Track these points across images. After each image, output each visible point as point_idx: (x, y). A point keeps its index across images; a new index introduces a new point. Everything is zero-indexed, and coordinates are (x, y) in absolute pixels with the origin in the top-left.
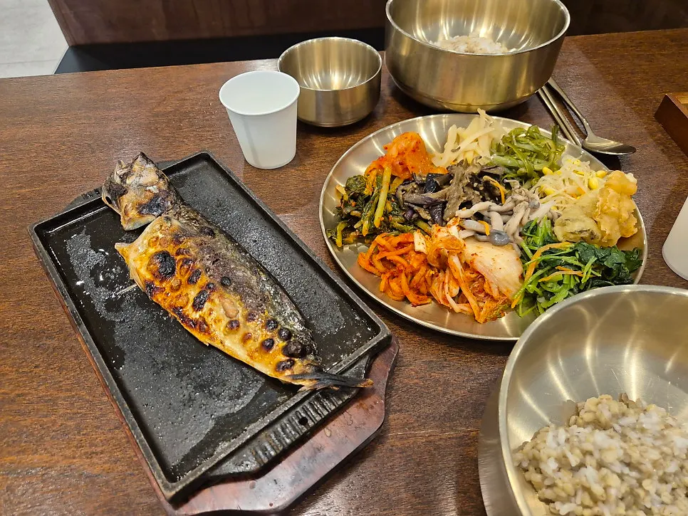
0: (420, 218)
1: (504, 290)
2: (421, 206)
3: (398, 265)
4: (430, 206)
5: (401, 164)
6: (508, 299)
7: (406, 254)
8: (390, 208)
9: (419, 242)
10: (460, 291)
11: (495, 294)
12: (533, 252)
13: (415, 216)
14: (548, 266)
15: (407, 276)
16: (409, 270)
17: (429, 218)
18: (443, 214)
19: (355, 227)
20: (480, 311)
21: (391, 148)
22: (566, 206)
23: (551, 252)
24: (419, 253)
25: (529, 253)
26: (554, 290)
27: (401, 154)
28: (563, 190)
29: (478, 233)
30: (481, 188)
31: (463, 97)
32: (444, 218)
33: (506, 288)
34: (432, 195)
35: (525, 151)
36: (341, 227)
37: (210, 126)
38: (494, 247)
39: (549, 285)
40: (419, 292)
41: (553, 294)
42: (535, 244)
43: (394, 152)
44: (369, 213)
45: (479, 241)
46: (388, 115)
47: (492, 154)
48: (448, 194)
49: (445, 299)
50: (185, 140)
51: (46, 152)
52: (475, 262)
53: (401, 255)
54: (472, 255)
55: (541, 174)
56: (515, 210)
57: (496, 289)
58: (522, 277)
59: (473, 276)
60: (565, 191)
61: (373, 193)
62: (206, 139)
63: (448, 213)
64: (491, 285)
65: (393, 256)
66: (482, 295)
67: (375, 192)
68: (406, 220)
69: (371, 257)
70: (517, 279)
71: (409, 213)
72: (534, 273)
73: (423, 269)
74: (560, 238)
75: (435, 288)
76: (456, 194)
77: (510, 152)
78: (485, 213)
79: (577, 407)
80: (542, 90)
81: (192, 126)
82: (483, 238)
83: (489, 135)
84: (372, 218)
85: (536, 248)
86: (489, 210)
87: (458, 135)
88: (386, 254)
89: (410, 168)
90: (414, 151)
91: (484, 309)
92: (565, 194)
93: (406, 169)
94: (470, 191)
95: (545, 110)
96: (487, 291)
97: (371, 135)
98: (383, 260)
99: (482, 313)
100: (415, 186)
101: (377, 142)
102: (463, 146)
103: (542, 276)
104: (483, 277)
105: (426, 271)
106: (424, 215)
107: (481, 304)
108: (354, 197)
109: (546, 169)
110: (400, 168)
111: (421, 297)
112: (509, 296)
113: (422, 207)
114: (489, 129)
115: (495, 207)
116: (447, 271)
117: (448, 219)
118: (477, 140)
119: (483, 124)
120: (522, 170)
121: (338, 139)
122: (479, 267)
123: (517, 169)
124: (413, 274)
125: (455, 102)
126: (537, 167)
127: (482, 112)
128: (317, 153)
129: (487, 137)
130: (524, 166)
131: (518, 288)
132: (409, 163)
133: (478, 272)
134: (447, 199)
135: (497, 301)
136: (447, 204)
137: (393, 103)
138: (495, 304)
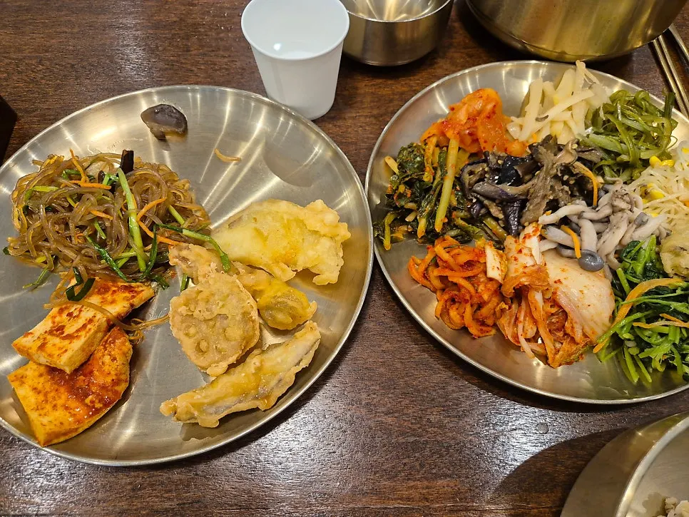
0: (489, 214)
1: (589, 332)
2: (492, 199)
3: (463, 291)
4: (504, 202)
5: (470, 134)
6: (591, 342)
7: (474, 277)
8: (455, 203)
9: (493, 265)
10: (537, 332)
11: (578, 336)
12: (633, 285)
13: (483, 211)
14: (652, 312)
15: (472, 306)
16: (476, 300)
17: (501, 216)
18: (520, 217)
19: (407, 220)
20: (556, 354)
21: (460, 109)
22: (675, 217)
23: (657, 291)
24: (491, 279)
25: (626, 286)
26: (653, 341)
27: (472, 118)
28: (676, 195)
29: (561, 245)
30: (572, 182)
31: (558, 39)
32: (523, 220)
33: (592, 329)
34: (509, 189)
35: (629, 128)
36: (389, 219)
37: (227, 49)
38: (581, 271)
39: (647, 333)
40: (483, 323)
41: (649, 345)
42: (634, 273)
43: (462, 116)
44: (429, 208)
45: (562, 256)
46: (453, 50)
47: (587, 127)
48: (532, 191)
49: (516, 337)
50: (193, 68)
51: (19, 72)
52: (559, 293)
53: (468, 279)
54: (555, 282)
55: (646, 163)
56: (612, 218)
57: (581, 331)
58: (613, 317)
59: (554, 310)
60: (678, 198)
61: (434, 179)
62: (220, 69)
63: (528, 215)
64: (575, 325)
65: (457, 278)
66: (560, 334)
67: (438, 179)
68: (472, 218)
69: (426, 269)
70: (606, 320)
71: (477, 207)
72: (628, 315)
73: (495, 300)
74: (668, 270)
75: (504, 322)
76: (541, 193)
77: (610, 130)
78: (574, 219)
79: (664, 504)
80: (658, 40)
81: (202, 46)
82: (568, 252)
83: (587, 101)
84: (432, 215)
85: (635, 280)
86: (580, 216)
87: (543, 92)
88: (447, 273)
89: (481, 141)
90: (489, 117)
91: (561, 353)
92: (676, 201)
93: (476, 141)
94: (558, 187)
95: (654, 61)
96: (569, 331)
97: (435, 85)
98: (443, 279)
99: (558, 356)
100: (486, 169)
101: (441, 97)
102: (552, 113)
103: (638, 320)
104: (565, 314)
105: (498, 304)
106: (495, 210)
107: (558, 345)
108: (410, 184)
109: (654, 159)
110: (468, 140)
111: (484, 328)
112: (593, 338)
113: (495, 202)
114: (588, 94)
115: (590, 214)
116: (523, 304)
117: (526, 224)
118: (570, 109)
119: (581, 82)
120: (625, 158)
121: (389, 82)
122: (563, 301)
123: (618, 154)
124: (480, 306)
125: (544, 46)
126: (644, 155)
127: (581, 65)
128: (362, 102)
129: (584, 104)
130: (627, 153)
131: (605, 329)
132: (481, 134)
133: (560, 307)
134: (529, 197)
135: (578, 344)
136: (528, 204)
137: (461, 32)
138: (574, 348)
